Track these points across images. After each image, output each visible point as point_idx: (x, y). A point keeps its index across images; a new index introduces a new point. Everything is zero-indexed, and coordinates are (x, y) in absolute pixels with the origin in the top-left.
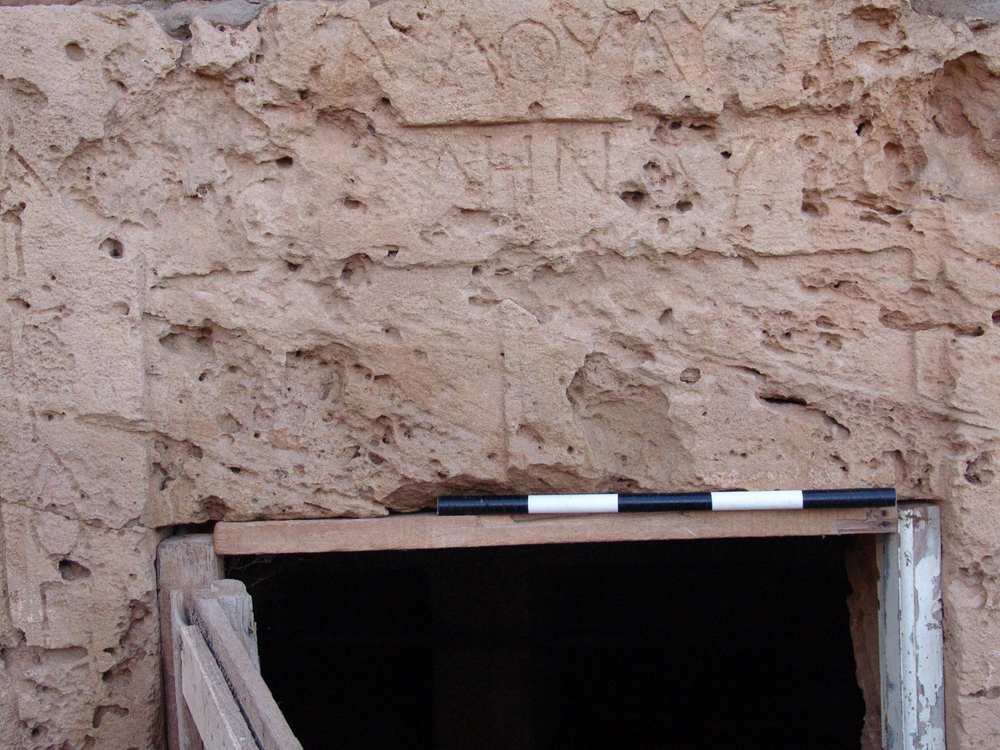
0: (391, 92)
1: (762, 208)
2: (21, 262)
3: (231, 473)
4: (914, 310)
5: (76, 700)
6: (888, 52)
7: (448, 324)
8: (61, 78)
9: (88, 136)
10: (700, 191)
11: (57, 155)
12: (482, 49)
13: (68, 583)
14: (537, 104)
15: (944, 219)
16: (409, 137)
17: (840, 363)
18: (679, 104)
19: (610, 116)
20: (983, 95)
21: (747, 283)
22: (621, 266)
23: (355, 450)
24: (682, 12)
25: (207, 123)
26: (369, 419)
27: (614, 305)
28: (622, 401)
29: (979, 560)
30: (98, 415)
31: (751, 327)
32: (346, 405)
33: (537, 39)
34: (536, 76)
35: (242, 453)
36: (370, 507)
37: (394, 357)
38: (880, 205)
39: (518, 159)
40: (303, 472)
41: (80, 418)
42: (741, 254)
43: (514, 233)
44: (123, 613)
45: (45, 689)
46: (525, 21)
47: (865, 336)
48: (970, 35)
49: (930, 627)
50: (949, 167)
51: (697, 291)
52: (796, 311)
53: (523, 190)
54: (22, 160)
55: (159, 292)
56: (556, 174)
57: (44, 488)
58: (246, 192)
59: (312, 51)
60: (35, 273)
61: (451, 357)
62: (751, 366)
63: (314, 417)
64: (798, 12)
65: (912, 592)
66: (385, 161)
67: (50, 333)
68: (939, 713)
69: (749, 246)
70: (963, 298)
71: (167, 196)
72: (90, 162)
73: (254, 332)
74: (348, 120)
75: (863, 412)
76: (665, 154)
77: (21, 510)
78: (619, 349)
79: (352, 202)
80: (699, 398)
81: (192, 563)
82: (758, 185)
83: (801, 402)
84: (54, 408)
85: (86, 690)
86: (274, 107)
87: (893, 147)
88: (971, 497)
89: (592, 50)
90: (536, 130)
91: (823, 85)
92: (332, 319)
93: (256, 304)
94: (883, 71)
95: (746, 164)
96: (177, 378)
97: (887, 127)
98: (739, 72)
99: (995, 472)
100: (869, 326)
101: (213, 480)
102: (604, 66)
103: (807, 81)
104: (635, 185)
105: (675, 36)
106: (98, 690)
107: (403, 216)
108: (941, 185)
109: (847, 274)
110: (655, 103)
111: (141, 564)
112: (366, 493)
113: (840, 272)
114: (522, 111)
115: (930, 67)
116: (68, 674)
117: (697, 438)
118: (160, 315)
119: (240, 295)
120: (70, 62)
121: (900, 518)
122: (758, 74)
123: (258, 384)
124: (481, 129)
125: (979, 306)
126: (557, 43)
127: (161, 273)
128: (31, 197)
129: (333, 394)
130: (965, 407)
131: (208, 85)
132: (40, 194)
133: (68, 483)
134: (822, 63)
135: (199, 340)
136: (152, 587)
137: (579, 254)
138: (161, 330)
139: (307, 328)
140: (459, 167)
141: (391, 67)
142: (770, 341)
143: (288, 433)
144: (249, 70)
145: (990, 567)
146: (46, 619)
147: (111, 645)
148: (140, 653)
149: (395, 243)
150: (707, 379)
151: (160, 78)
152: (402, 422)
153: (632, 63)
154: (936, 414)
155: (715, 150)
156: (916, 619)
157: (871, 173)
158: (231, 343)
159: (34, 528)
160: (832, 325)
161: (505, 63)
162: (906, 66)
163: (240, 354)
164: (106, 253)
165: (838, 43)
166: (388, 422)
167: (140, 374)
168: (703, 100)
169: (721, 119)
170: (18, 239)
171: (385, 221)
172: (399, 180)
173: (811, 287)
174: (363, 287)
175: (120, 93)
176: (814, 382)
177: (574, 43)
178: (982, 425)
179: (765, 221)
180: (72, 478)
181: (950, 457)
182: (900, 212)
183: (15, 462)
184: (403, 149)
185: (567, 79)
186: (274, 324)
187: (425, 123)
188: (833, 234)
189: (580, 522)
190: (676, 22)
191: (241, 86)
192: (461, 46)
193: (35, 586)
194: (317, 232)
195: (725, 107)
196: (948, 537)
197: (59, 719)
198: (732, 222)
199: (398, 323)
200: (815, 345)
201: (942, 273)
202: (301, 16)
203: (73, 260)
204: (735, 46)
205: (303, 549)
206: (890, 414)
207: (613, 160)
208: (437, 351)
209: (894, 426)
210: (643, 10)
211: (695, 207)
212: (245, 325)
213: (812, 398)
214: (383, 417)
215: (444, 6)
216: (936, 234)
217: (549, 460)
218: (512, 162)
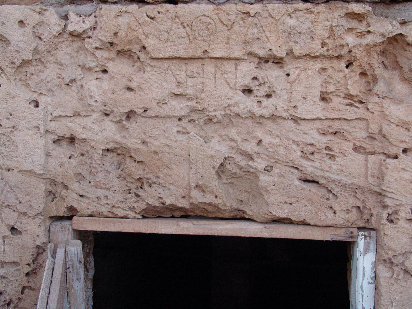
0: (146, 44)
1: (302, 99)
3: (79, 197)
4: (368, 146)
5: (15, 283)
6: (361, 33)
7: (167, 141)
8: (16, 35)
9: (26, 58)
10: (275, 90)
11: (14, 66)
12: (184, 27)
13: (13, 236)
14: (206, 51)
15: (383, 107)
16: (154, 63)
17: (334, 167)
18: (267, 53)
19: (237, 57)
20: (405, 53)
21: (295, 130)
22: (241, 121)
23: (129, 191)
24: (269, 13)
26: (134, 179)
27: (238, 137)
28: (241, 177)
29: (391, 257)
30: (27, 171)
31: (296, 149)
32: (125, 172)
33: (207, 23)
34: (206, 39)
35: (84, 189)
36: (133, 214)
37: (145, 154)
38: (355, 99)
39: (198, 74)
40: (107, 199)
41: (20, 172)
42: (293, 118)
43: (196, 105)
44: (34, 250)
45: (4, 277)
46: (202, 16)
47: (346, 156)
48: (399, 26)
49: (369, 283)
50: (388, 84)
51: (273, 133)
52: (316, 144)
53: (200, 87)
55: (53, 122)
56: (214, 80)
57: (5, 198)
58: (89, 83)
59: (114, 26)
60: (4, 113)
61: (168, 155)
62: (295, 166)
63: (112, 176)
64: (320, 14)
65: (362, 268)
66: (144, 72)
67: (9, 137)
69: (296, 115)
70: (389, 142)
71: (58, 84)
72: (27, 69)
73: (90, 140)
74: (130, 55)
75: (344, 189)
76: (260, 74)
78: (240, 155)
79: (130, 89)
80: (272, 179)
81: (62, 232)
82: (301, 88)
83: (317, 183)
84: (10, 167)
85: (19, 279)
86: (100, 49)
87: (363, 74)
88: (389, 229)
89: (230, 28)
90: (206, 62)
91: (330, 46)
92: (121, 137)
93: (91, 129)
94: (359, 41)
95: (296, 80)
96: (59, 158)
97: (361, 66)
98: (294, 39)
99: (400, 219)
100: (348, 152)
101: (72, 200)
102: (235, 35)
103: (323, 45)
104: (248, 87)
105: (266, 23)
106: (23, 280)
107: (150, 96)
108: (383, 92)
109: (339, 129)
110: (256, 52)
111: (41, 231)
112: (132, 209)
113: (336, 127)
114: (200, 53)
115: (380, 40)
116: (12, 272)
117: (271, 195)
118: (53, 132)
119: (85, 125)
120: (20, 28)
121: (358, 235)
122: (302, 41)
123: (92, 162)
124: (183, 61)
125: (396, 146)
126: (215, 25)
127: (54, 115)
128: (3, 82)
129: (121, 167)
130: (388, 190)
131: (75, 39)
132: (7, 81)
133: (14, 197)
134: (331, 37)
135: (71, 142)
136: (46, 240)
137: (223, 115)
138: (53, 138)
139: (110, 140)
140: (174, 76)
141: (146, 33)
142: (304, 156)
143: (102, 182)
144: (90, 33)
145: (396, 260)
146: (4, 250)
147: (29, 262)
148: (42, 266)
149: (146, 107)
150: (276, 171)
151: (56, 36)
152: (148, 181)
153: (247, 34)
154: (376, 192)
155: (283, 73)
156: (363, 279)
157: (351, 85)
158: (81, 144)
159: (1, 214)
160: (332, 150)
161: (193, 33)
162: (369, 39)
163: (85, 149)
164: (33, 104)
165: (338, 28)
166: (142, 180)
167: (44, 155)
168: (277, 51)
169: (286, 60)
171: (142, 98)
172: (149, 80)
173: (323, 134)
174: (134, 124)
175: (39, 42)
176: (323, 174)
177: (223, 25)
178: (395, 198)
179: (303, 104)
180: (16, 195)
181: (380, 211)
182: (364, 103)
184: (152, 68)
185: (219, 41)
186: (98, 138)
187: (160, 57)
188: (333, 111)
189: (220, 227)
190: (266, 17)
191: (87, 40)
192: (175, 26)
193: (0, 237)
194: (115, 101)
195: (287, 54)
196: (379, 245)
197: (8, 290)
198: (289, 104)
199: (148, 140)
200: (324, 159)
201: (381, 130)
202: (110, 11)
203: (18, 108)
204: (292, 28)
205: (106, 230)
206: (356, 190)
207: (238, 75)
208: (163, 152)
209: (357, 195)
210: (252, 12)
211: (273, 97)
212: (86, 137)
213: (322, 181)
214: (140, 178)
215: (169, 8)
216: (379, 113)
217: (207, 200)
218: (196, 75)
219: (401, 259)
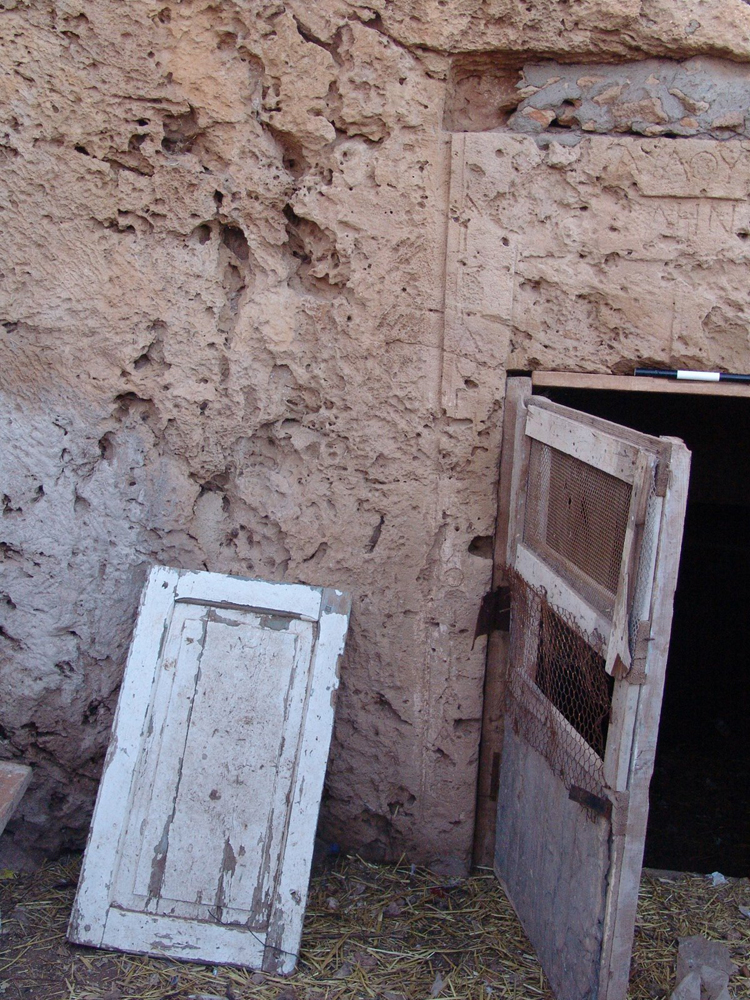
0: (638, 180)
2: (465, 245)
3: (544, 348)
5: (465, 443)
7: (650, 288)
8: (492, 165)
9: (501, 191)
11: (487, 199)
12: (682, 163)
13: (468, 389)
14: (704, 190)
16: (643, 201)
19: (737, 197)
22: (733, 267)
23: (601, 342)
25: (551, 189)
26: (609, 329)
27: (728, 285)
28: (725, 332)
30: (491, 316)
32: (599, 322)
33: (708, 160)
34: (706, 177)
35: (550, 339)
36: (605, 368)
37: (624, 301)
39: (692, 214)
40: (577, 350)
41: (483, 316)
43: (686, 248)
44: (491, 406)
45: (452, 436)
46: (703, 152)
53: (692, 229)
54: (471, 200)
55: (522, 263)
56: (709, 222)
57: (463, 346)
58: (565, 221)
59: (605, 159)
60: (471, 250)
61: (650, 303)
63: (584, 325)
66: (631, 211)
67: (474, 277)
71: (529, 220)
72: (498, 203)
73: (562, 285)
74: (616, 191)
77: (451, 355)
78: (728, 306)
81: (521, 387)
84: (472, 311)
85: (470, 439)
86: (584, 183)
89: (732, 166)
90: (702, 202)
92: (598, 281)
93: (565, 272)
96: (525, 303)
101: (535, 350)
102: (737, 174)
104: (744, 230)
106: (475, 439)
107: (636, 237)
111: (501, 384)
112: (604, 362)
114: (697, 192)
116: (463, 431)
118: (521, 273)
119: (558, 268)
120: (497, 158)
123: (560, 309)
124: (677, 200)
126: (717, 162)
127: (524, 255)
128: (473, 216)
129: (593, 316)
131: (554, 172)
132: (477, 215)
133: (474, 346)
135: (534, 287)
136: (503, 396)
137: (715, 260)
138: (521, 280)
139: (586, 285)
140: (664, 216)
141: (639, 169)
143: (572, 332)
144: (575, 166)
146: (457, 405)
147: (484, 420)
148: (494, 426)
149: (631, 249)
151: (534, 168)
152: (624, 331)
158: (550, 289)
159: (457, 364)
161: (692, 170)
163: (554, 294)
164: (502, 243)
166: (617, 331)
167: (511, 299)
170: (465, 235)
171: (628, 238)
172: (636, 220)
174: (614, 268)
175: (515, 173)
177: (725, 163)
180: (475, 343)
183: (452, 334)
184: (640, 206)
185: (720, 179)
186: (571, 282)
187: (652, 195)
189: (700, 385)
191: (570, 173)
192: (673, 162)
193: (453, 390)
194: (596, 241)
197: (457, 451)
199: (628, 286)
202: (601, 143)
203: (488, 245)
207: (735, 218)
208: (644, 299)
212: (558, 281)
214: (616, 328)
215: (667, 143)
217: (689, 354)
218: (689, 216)
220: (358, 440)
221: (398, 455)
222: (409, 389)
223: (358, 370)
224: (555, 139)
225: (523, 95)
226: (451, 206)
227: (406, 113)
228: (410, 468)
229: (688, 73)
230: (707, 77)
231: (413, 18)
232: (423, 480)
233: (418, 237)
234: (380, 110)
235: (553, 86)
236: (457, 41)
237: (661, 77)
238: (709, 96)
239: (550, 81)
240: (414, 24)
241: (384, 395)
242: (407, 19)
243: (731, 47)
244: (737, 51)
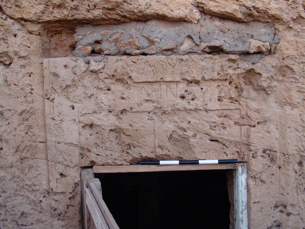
0: (131, 75)
1: (209, 100)
2: (53, 111)
3: (96, 155)
4: (241, 121)
5: (63, 203)
6: (235, 68)
7: (143, 124)
8: (63, 72)
9: (68, 84)
10: (196, 96)
11: (62, 88)
12: (151, 67)
13: (62, 178)
14: (162, 78)
15: (247, 103)
16: (135, 85)
17: (226, 133)
18: (192, 78)
19: (178, 81)
20: (254, 77)
21: (206, 116)
22: (180, 112)
23: (123, 151)
24: (192, 59)
25: (93, 81)
26: (126, 144)
27: (178, 120)
28: (180, 141)
29: (255, 175)
30: (69, 143)
31: (207, 125)
32: (121, 141)
33: (162, 65)
34: (162, 72)
35: (99, 151)
36: (126, 163)
37: (131, 131)
39: (158, 89)
40: (112, 156)
41: (65, 144)
42: (205, 110)
43: (157, 105)
44: (73, 185)
45: (57, 201)
46: (160, 61)
47: (231, 127)
48: (251, 65)
49: (245, 188)
50: (248, 92)
51: (196, 117)
52: (217, 122)
53: (159, 96)
54: (54, 89)
55: (82, 117)
56: (166, 93)
57: (57, 158)
58: (101, 96)
59: (115, 67)
60: (56, 113)
61: (143, 131)
62: (207, 133)
63: (114, 144)
64: (216, 60)
65: (241, 181)
66: (130, 90)
67: (59, 126)
68: (246, 207)
69: (207, 108)
70: (251, 119)
71: (84, 97)
72: (68, 90)
73: (102, 125)
74: (122, 81)
75: (231, 143)
76: (189, 89)
77: (52, 163)
78: (179, 130)
79: (123, 98)
80: (196, 140)
81: (88, 174)
82: (208, 95)
83: (218, 141)
84: (60, 141)
85: (65, 201)
86: (107, 78)
87: (236, 87)
88: (253, 161)
89: (174, 67)
90: (162, 83)
91: (222, 75)
92: (118, 123)
93: (102, 120)
94: (234, 72)
95: (206, 91)
96: (85, 135)
97: (235, 83)
98: (204, 72)
99: (258, 156)
100: (232, 125)
101: (93, 157)
102: (176, 70)
103: (219, 74)
104: (183, 95)
105: (191, 64)
106: (68, 201)
107: (134, 101)
108: (246, 96)
109: (227, 114)
110: (187, 78)
111: (77, 175)
112: (125, 160)
113: (226, 113)
114: (159, 79)
115: (243, 71)
116: (62, 198)
117: (196, 149)
118: (82, 122)
119: (99, 118)
120: (65, 69)
121: (238, 166)
122: (208, 72)
123: (103, 137)
124: (150, 83)
125: (254, 121)
126: (166, 65)
127: (82, 113)
128: (56, 97)
129: (118, 139)
130: (252, 142)
131: (93, 74)
132: (58, 96)
133: (62, 157)
134: (222, 70)
135: (90, 127)
136: (79, 180)
137: (171, 110)
138: (82, 125)
139: (113, 125)
140: (145, 91)
141: (132, 70)
142: (211, 128)
143: (109, 147)
144: (102, 71)
145: (257, 176)
146: (57, 186)
147: (71, 192)
148: (77, 194)
149: (132, 107)
150: (198, 136)
151: (83, 72)
152: (133, 145)
153: (182, 70)
154: (246, 144)
155: (200, 88)
156: (242, 187)
157: (232, 93)
158: (97, 128)
159: (55, 167)
160: (224, 125)
161: (155, 69)
162: (239, 71)
163: (99, 130)
164: (71, 109)
165: (225, 66)
166: (130, 145)
167: (78, 134)
168: (197, 78)
169: (201, 81)
170: (53, 106)
171: (130, 102)
172: (133, 94)
173: (220, 117)
174: (125, 116)
175: (75, 75)
176: (220, 137)
177: (170, 66)
178: (255, 146)
180: (63, 156)
181: (249, 153)
182: (238, 101)
183: (51, 153)
184: (134, 87)
185: (169, 73)
186: (106, 124)
187: (139, 82)
188: (224, 106)
189: (171, 167)
190: (191, 61)
191: (100, 74)
192: (146, 66)
193: (55, 179)
194: (115, 104)
195: (202, 79)
196: (248, 169)
197: (60, 207)
198: (203, 103)
199: (132, 124)
200: (221, 129)
201: (247, 114)
202: (113, 59)
203: (64, 110)
204: (204, 66)
205: (111, 172)
206: (236, 144)
207: (178, 90)
208: (140, 130)
209: (237, 146)
210: (184, 59)
211: (195, 100)
212: (100, 124)
213: (220, 140)
214: (129, 144)
215: (143, 58)
216: (245, 106)
217: (164, 153)
218: (157, 90)
219: (259, 175)
220: (11, 206)
221: (32, 212)
222: (33, 181)
223: (8, 173)
224: (92, 59)
225: (76, 40)
226: (45, 93)
227: (18, 51)
228: (38, 217)
229: (149, 26)
230: (158, 28)
231: (16, 6)
232: (45, 223)
233: (31, 109)
234: (6, 50)
235: (90, 35)
236: (40, 16)
237: (137, 29)
238: (159, 36)
239: (89, 33)
240: (17, 9)
241: (21, 184)
242: (14, 6)
243: (166, 14)
244: (169, 16)
